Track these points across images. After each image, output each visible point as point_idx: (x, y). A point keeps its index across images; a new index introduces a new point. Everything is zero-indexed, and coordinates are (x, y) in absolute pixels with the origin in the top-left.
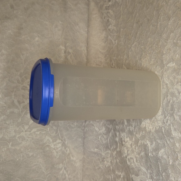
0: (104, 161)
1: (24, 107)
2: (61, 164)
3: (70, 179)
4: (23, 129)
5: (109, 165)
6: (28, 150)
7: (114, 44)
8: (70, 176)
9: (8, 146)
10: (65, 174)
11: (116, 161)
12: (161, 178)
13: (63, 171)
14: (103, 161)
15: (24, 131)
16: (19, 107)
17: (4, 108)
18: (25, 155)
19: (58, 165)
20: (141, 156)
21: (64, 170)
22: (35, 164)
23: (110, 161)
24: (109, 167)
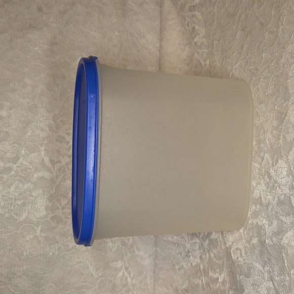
0: (190, 256)
1: (59, 170)
2: (120, 261)
3: (133, 285)
4: (59, 205)
5: (197, 262)
6: (67, 238)
7: (203, 66)
8: (134, 281)
9: (36, 232)
10: (126, 278)
11: (210, 256)
12: (288, 278)
13: (123, 273)
14: (188, 256)
15: (60, 207)
16: (53, 169)
17: (29, 171)
18: (62, 246)
19: (115, 263)
20: (253, 244)
21: (125, 271)
22: (79, 261)
23: (199, 255)
24: (198, 265)
